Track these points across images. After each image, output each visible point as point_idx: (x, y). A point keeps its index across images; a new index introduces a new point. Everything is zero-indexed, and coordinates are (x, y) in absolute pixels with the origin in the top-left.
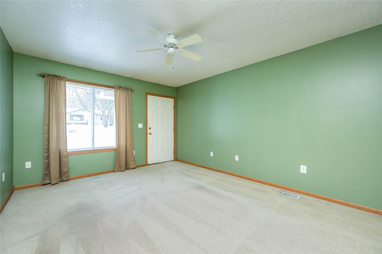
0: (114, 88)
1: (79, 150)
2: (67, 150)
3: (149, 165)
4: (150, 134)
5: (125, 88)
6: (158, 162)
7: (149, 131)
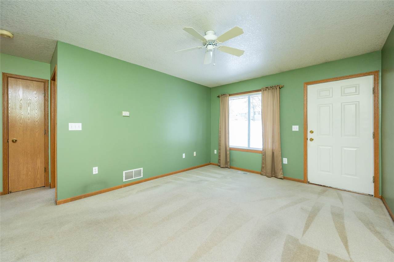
0: (261, 91)
1: (237, 147)
2: (229, 146)
3: (309, 183)
4: (312, 140)
5: (273, 87)
6: (329, 186)
7: (310, 136)
